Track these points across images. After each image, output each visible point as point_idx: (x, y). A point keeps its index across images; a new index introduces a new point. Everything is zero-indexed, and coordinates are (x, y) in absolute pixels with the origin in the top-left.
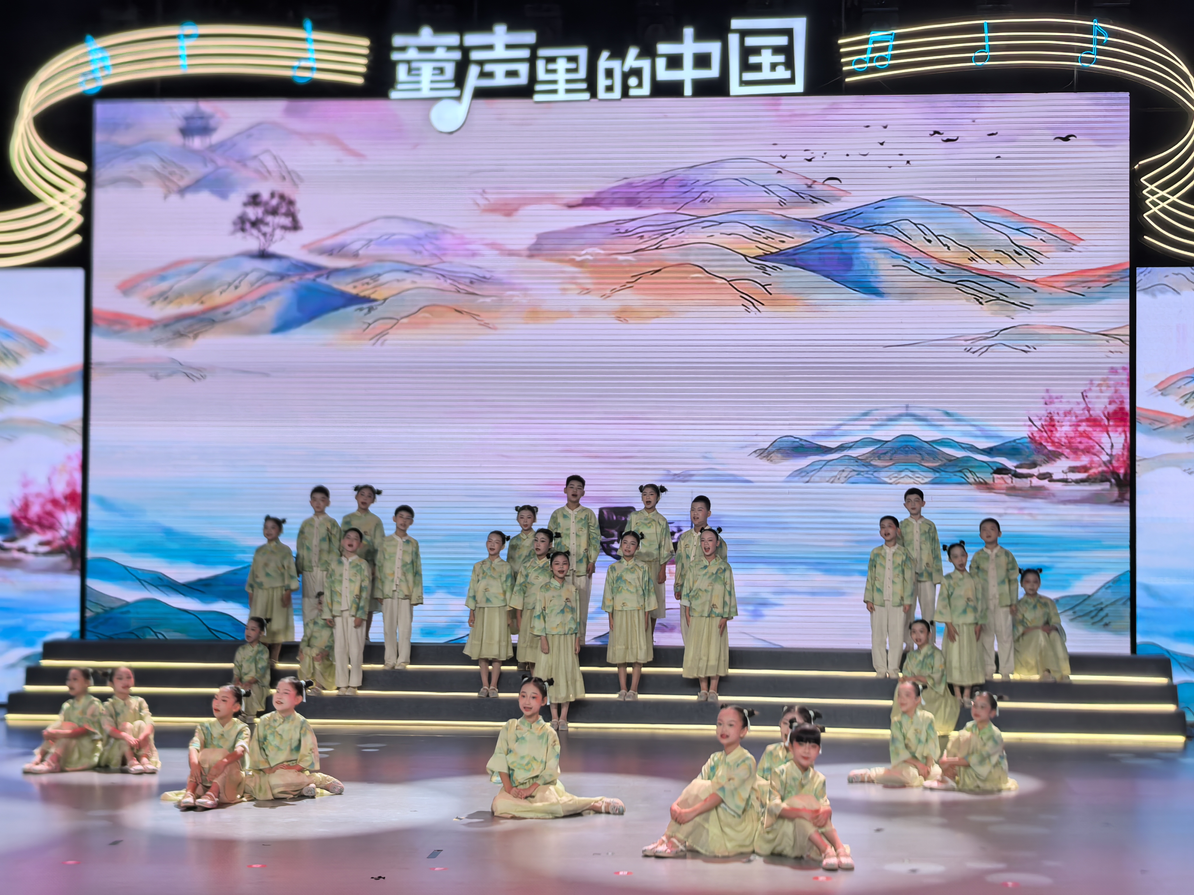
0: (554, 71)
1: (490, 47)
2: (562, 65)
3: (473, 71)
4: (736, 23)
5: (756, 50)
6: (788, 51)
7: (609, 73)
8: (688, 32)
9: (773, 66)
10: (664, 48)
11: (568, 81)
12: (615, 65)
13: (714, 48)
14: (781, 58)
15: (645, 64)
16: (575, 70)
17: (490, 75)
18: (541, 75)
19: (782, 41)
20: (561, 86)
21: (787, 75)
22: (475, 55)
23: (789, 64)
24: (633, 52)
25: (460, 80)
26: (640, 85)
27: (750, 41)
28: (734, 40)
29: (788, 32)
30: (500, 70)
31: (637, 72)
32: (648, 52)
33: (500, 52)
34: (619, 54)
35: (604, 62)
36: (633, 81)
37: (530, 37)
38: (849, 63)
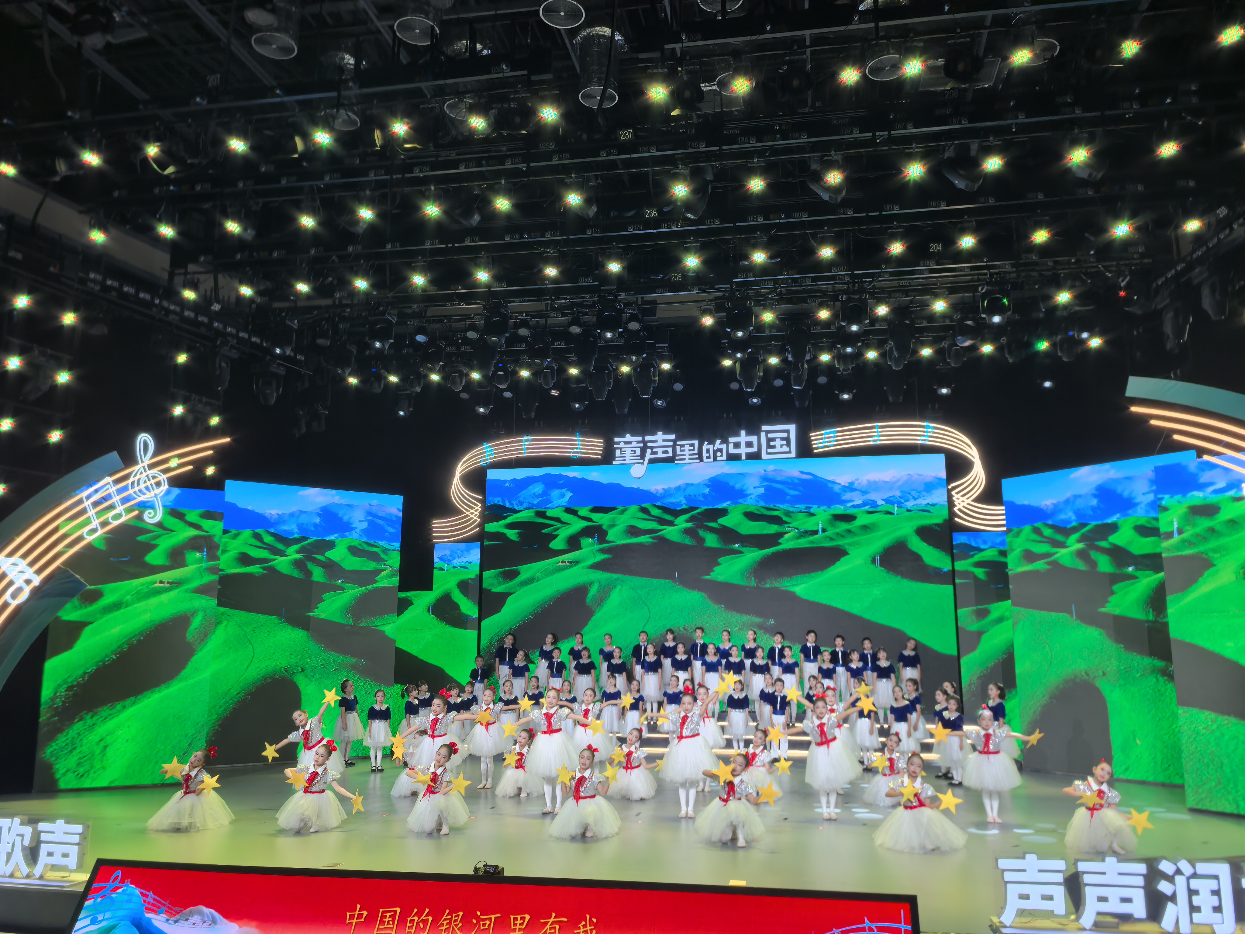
0: (684, 450)
1: (655, 441)
2: (687, 448)
3: (649, 451)
4: (764, 428)
5: (773, 439)
6: (787, 439)
7: (708, 451)
8: (743, 432)
9: (781, 446)
10: (732, 439)
11: (690, 455)
12: (711, 447)
13: (754, 439)
14: (785, 442)
15: (724, 446)
16: (693, 450)
17: (656, 453)
18: (678, 452)
19: (785, 435)
20: (687, 457)
21: (788, 449)
22: (649, 445)
23: (788, 445)
24: (718, 441)
25: (643, 456)
26: (722, 456)
27: (771, 435)
28: (763, 435)
29: (787, 431)
30: (660, 451)
31: (720, 450)
32: (725, 441)
33: (660, 443)
34: (712, 442)
35: (705, 446)
36: (719, 454)
37: (673, 437)
38: (815, 444)
